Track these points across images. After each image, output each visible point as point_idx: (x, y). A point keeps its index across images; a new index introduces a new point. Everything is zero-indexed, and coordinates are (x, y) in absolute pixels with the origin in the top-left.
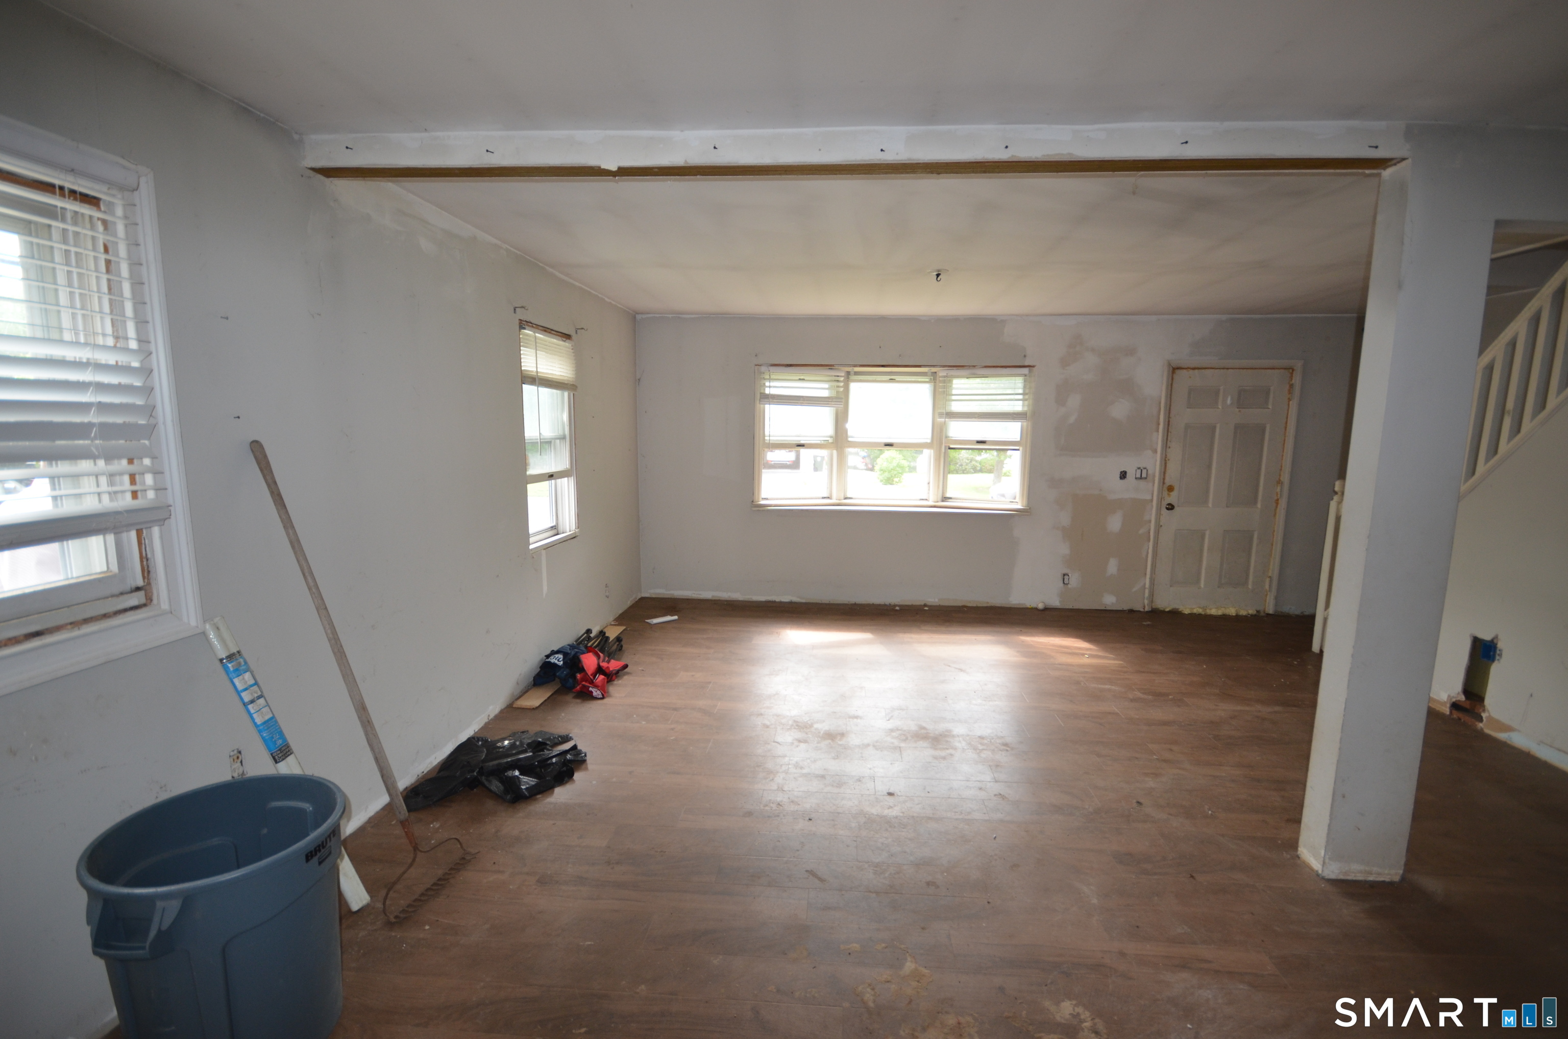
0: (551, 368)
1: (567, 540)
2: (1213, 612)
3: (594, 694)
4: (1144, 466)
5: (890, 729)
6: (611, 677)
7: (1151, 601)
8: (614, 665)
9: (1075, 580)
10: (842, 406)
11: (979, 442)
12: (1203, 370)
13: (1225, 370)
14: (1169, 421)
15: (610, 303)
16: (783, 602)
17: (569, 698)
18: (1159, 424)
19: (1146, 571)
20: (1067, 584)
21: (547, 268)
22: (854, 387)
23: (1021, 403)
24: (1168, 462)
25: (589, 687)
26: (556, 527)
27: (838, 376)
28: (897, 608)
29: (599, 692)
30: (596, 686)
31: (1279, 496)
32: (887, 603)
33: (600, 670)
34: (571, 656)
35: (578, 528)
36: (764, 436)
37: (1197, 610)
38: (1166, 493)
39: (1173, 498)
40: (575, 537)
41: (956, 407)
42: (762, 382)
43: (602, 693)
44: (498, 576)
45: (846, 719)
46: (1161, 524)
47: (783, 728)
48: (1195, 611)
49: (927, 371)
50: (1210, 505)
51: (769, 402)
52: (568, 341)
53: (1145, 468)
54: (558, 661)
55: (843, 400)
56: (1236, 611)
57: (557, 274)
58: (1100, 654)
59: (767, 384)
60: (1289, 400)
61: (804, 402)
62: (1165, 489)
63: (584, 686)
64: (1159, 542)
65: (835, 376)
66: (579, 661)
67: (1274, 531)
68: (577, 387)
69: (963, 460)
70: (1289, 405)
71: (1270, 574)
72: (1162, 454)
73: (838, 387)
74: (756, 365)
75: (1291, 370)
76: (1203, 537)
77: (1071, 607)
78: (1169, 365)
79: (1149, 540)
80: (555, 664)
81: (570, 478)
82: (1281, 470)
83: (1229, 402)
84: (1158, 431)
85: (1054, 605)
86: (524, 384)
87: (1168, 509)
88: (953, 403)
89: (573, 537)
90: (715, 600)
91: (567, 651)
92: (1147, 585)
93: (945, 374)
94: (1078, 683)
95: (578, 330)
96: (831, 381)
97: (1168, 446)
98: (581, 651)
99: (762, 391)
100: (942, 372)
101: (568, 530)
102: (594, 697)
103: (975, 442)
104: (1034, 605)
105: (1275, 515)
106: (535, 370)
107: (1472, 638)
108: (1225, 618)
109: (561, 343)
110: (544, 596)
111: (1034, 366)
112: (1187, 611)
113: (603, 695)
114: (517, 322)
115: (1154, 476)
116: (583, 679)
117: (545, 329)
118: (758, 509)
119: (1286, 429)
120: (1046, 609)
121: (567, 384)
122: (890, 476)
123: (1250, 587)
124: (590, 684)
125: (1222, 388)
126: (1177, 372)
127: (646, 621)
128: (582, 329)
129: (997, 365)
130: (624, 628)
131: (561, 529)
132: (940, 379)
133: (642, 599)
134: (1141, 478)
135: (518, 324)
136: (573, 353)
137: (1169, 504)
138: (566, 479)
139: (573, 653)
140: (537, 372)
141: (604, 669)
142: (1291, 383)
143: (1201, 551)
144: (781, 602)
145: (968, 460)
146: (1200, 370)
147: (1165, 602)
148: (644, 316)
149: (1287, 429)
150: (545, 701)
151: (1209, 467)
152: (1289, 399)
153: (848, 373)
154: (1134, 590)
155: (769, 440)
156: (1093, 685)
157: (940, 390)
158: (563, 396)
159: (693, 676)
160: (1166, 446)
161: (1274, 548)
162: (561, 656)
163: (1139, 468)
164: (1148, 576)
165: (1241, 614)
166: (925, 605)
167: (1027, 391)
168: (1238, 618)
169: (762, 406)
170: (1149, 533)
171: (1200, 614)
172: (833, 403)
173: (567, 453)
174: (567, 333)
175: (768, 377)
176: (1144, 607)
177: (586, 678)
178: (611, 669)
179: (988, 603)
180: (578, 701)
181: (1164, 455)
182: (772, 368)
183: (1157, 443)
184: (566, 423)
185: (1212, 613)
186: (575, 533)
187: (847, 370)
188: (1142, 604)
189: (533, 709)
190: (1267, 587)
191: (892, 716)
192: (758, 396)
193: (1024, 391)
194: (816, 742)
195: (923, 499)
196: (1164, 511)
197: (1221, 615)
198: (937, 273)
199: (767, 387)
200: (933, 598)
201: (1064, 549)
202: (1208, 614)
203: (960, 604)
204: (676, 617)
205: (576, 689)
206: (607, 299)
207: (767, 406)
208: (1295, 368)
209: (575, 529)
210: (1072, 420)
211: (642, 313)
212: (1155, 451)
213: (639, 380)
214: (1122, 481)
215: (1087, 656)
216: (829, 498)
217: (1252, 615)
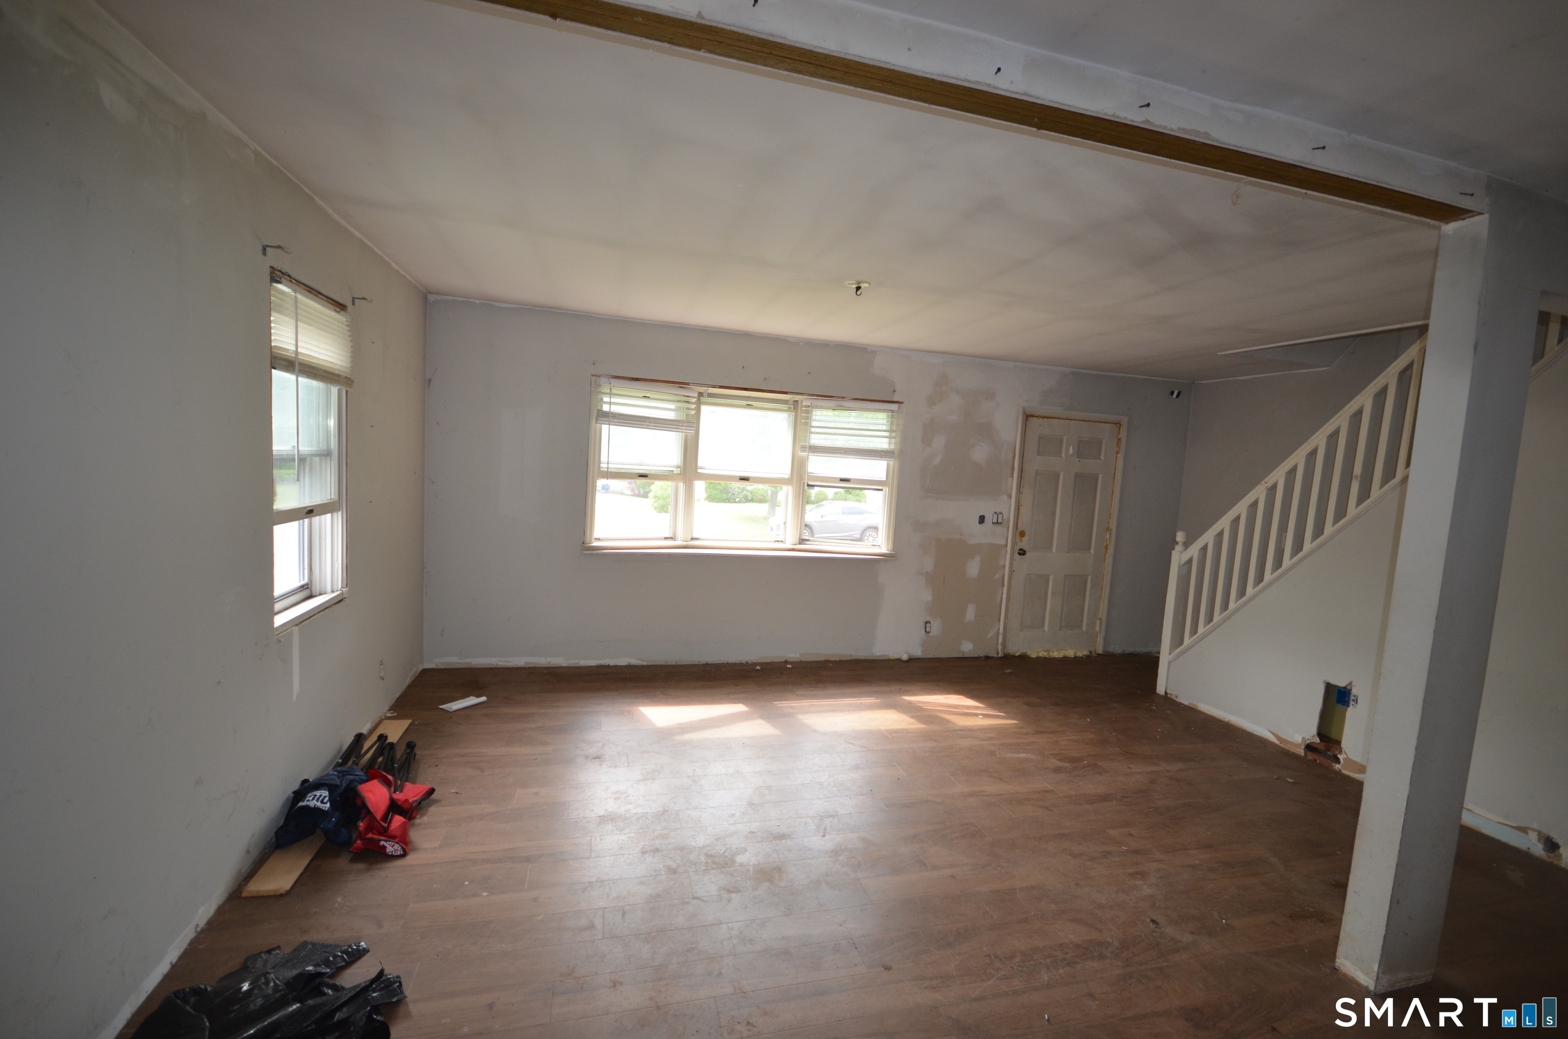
0: (317, 349)
1: (330, 606)
2: (1056, 654)
3: (388, 850)
4: (1000, 511)
5: (832, 851)
6: (409, 811)
7: (1004, 644)
8: (410, 792)
9: (936, 628)
10: (693, 432)
11: (842, 480)
12: (1051, 419)
13: (1069, 421)
14: (1022, 467)
15: (398, 271)
16: (619, 666)
17: (343, 862)
18: (1013, 469)
19: (1000, 617)
20: (929, 632)
21: (315, 198)
22: (707, 411)
23: (887, 440)
24: (1020, 507)
25: (380, 841)
26: (309, 586)
27: (688, 396)
28: (758, 668)
29: (397, 846)
30: (391, 838)
31: (1108, 542)
32: (744, 661)
33: (395, 807)
34: (343, 788)
35: (347, 586)
36: (600, 462)
37: (1043, 653)
38: (1018, 538)
39: (1024, 544)
40: (341, 601)
41: (815, 440)
42: (599, 397)
43: (402, 847)
44: (219, 682)
45: (771, 841)
46: (1014, 569)
47: (696, 871)
48: (1041, 654)
49: (788, 399)
50: (1054, 551)
51: (609, 421)
52: (342, 312)
53: (1001, 513)
54: (322, 802)
55: (695, 425)
56: (1075, 653)
57: (330, 211)
58: (991, 712)
59: (606, 399)
60: (1117, 453)
61: (650, 424)
62: (1018, 534)
63: (371, 840)
64: (1011, 587)
65: (685, 396)
66: (357, 795)
67: (1104, 575)
68: (352, 381)
69: (735, 489)
70: (1117, 457)
71: (1100, 617)
72: (1016, 499)
73: (688, 409)
74: (593, 376)
75: (1118, 424)
76: (1047, 581)
77: (932, 657)
78: (1024, 412)
79: (1003, 586)
80: (317, 809)
81: (335, 514)
82: (1110, 517)
83: (1071, 451)
84: (1012, 476)
85: (916, 655)
86: (275, 368)
87: (1020, 554)
88: (812, 436)
89: (339, 601)
90: (530, 668)
91: (333, 782)
92: (1001, 631)
93: (810, 404)
94: (993, 753)
95: (355, 300)
96: (679, 401)
97: (1021, 492)
98: (356, 778)
99: (599, 408)
100: (805, 401)
101: (329, 589)
102: (389, 855)
103: (839, 480)
104: (896, 656)
105: (1104, 561)
106: (294, 348)
107: (1325, 684)
108: (1065, 659)
109: (333, 314)
110: (294, 698)
111: (902, 403)
112: (1034, 656)
113: (404, 850)
114: (268, 270)
115: (1009, 521)
116: (370, 828)
117: (309, 289)
118: (589, 552)
119: (1114, 480)
120: (911, 660)
121: (339, 376)
122: (665, 504)
123: (1084, 629)
124: (380, 834)
125: (1065, 438)
126: (1031, 419)
127: (441, 707)
128: (364, 299)
129: (868, 398)
130: (407, 723)
131: (316, 588)
132: (803, 409)
133: (424, 671)
134: (997, 523)
135: (269, 273)
136: (349, 331)
137: (1021, 549)
138: (329, 516)
139: (344, 784)
140: (297, 352)
141: (399, 803)
142: (1119, 437)
143: (1046, 594)
144: (616, 666)
145: (740, 489)
146: (1048, 419)
147: (1015, 649)
148: (439, 298)
149: (1116, 480)
150: (302, 874)
151: (1054, 513)
152: (1117, 451)
153: (701, 394)
154: (989, 635)
155: (608, 468)
156: (1009, 755)
157: (802, 421)
158: (328, 394)
159: (536, 794)
160: (1019, 492)
161: (1103, 592)
162: (325, 793)
163: (996, 513)
164: (1002, 621)
165: (1078, 655)
166: (786, 662)
167: (894, 428)
168: (1076, 659)
169: (598, 425)
170: (1004, 578)
171: (1045, 658)
172: (683, 428)
173: (333, 477)
174: (341, 301)
175: (609, 391)
176: (998, 653)
177: (373, 825)
178: (411, 801)
179: (852, 656)
180: (361, 866)
181: (1018, 500)
182: (614, 381)
183: (1012, 489)
184: (332, 433)
185: (1055, 656)
186: (342, 594)
187: (700, 391)
188: (996, 650)
189: (282, 895)
190: (1098, 628)
191: (825, 829)
192: (595, 414)
193: (891, 428)
194: (750, 889)
195: (778, 541)
196: (1017, 556)
197: (1062, 658)
198: (857, 286)
199: (606, 403)
200: (794, 654)
201: (927, 596)
202: (1051, 656)
203: (822, 659)
204: (484, 699)
205: (355, 846)
206: (393, 265)
207: (605, 428)
208: (1122, 424)
209: (342, 587)
210: (937, 460)
211: (438, 293)
212: (1010, 497)
213: (430, 380)
214: (980, 525)
215: (981, 717)
216: (672, 538)
217: (1086, 656)
